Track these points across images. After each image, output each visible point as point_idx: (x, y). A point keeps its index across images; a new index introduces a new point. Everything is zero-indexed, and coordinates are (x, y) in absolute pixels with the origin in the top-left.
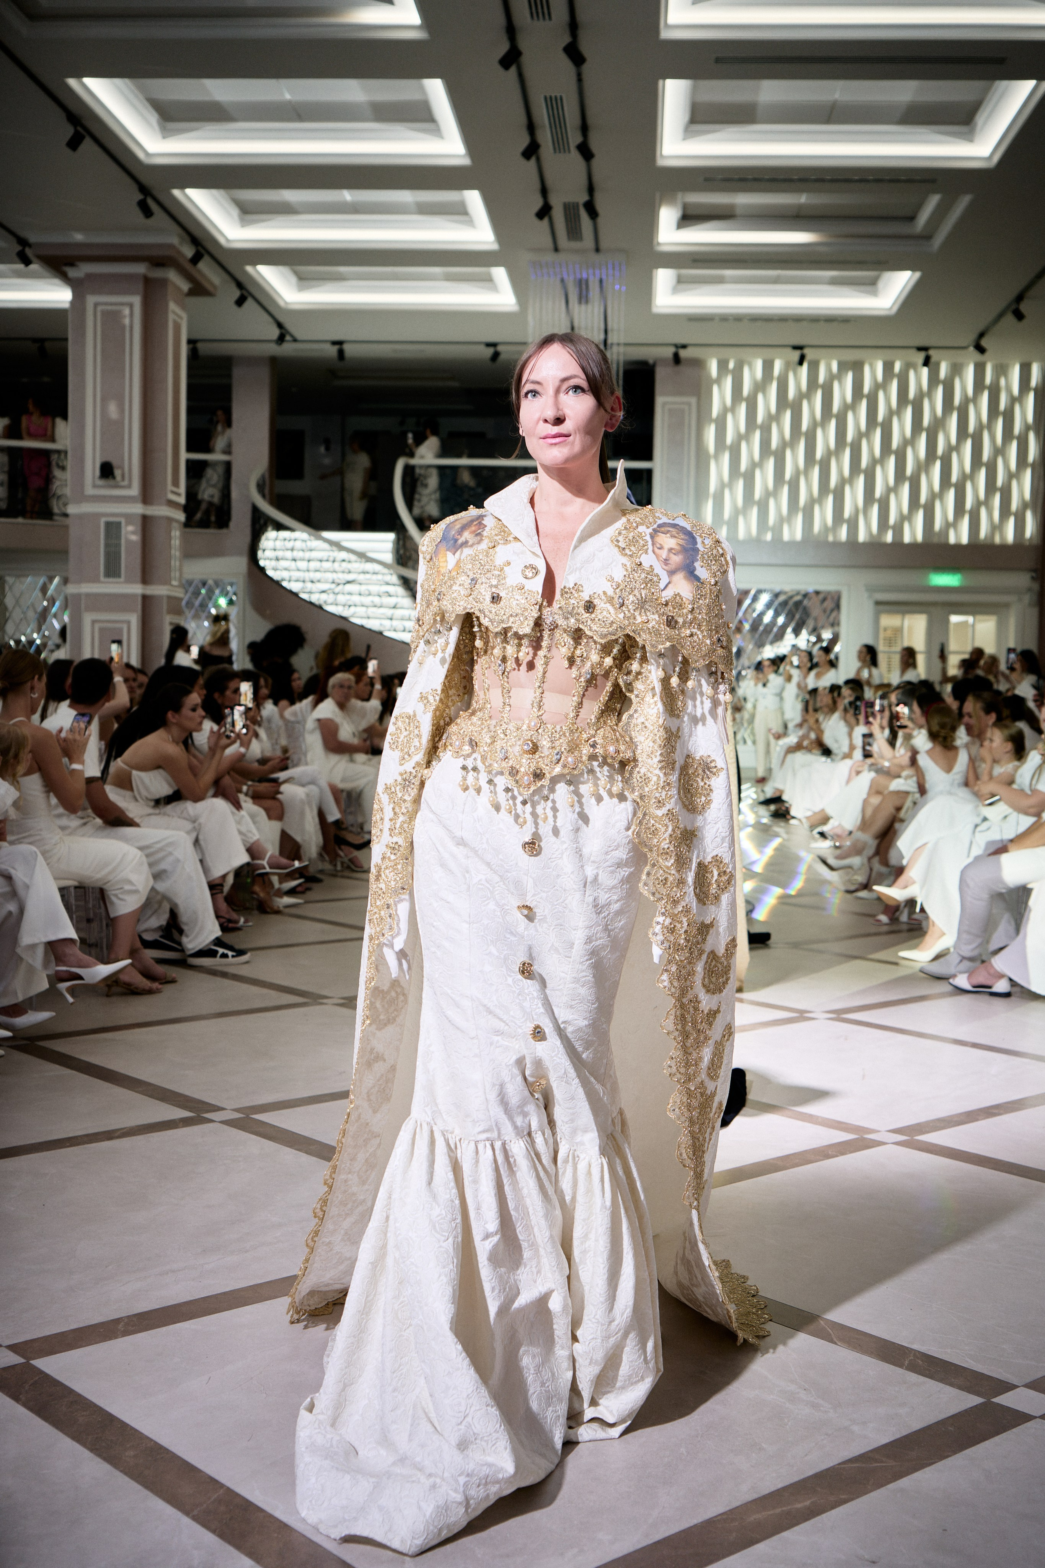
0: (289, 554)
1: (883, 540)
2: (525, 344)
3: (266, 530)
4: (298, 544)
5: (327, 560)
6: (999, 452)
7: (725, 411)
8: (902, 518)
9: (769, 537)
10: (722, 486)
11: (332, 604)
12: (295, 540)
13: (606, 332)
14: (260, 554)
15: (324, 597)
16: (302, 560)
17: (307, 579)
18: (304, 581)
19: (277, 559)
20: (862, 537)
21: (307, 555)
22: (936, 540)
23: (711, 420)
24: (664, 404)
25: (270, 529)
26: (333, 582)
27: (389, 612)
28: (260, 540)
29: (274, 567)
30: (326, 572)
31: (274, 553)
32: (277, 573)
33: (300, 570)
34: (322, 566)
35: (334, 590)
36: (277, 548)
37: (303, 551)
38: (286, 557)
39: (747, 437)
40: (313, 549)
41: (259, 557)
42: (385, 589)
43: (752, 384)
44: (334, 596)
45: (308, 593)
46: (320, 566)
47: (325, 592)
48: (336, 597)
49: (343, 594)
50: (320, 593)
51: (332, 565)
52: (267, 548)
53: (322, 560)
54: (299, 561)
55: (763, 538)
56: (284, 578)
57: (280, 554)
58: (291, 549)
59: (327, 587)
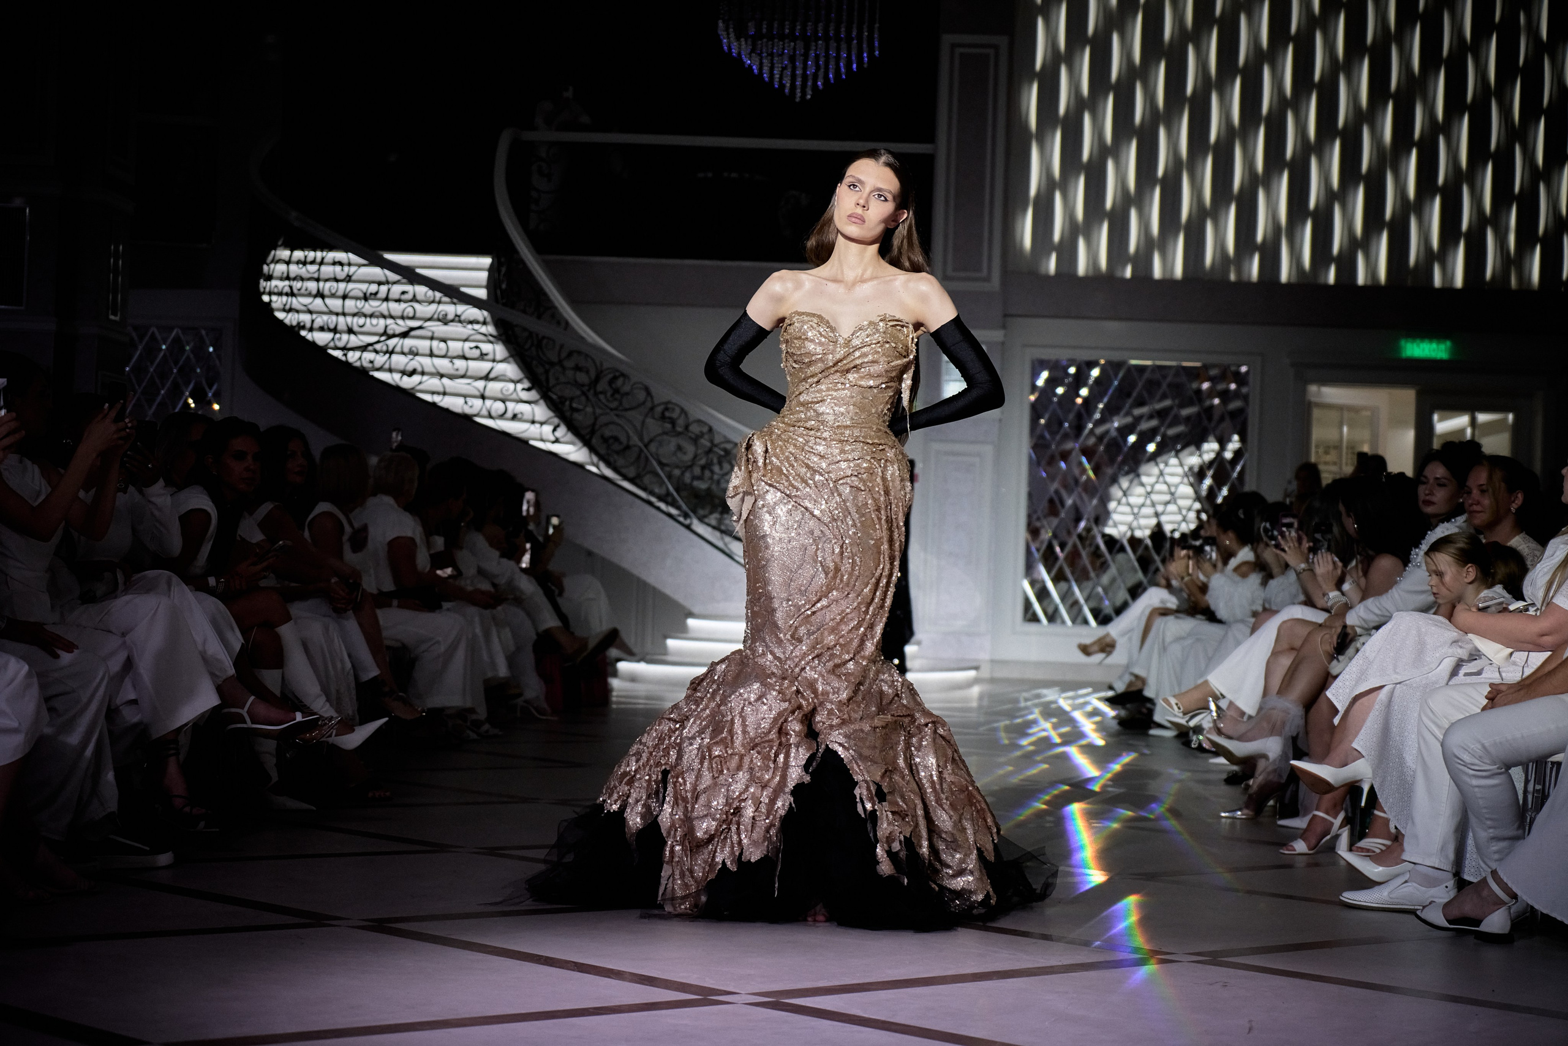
0: (312, 286)
1: (1321, 281)
3: (276, 248)
4: (327, 270)
5: (375, 296)
6: (1518, 134)
7: (1055, 59)
8: (1354, 245)
9: (1128, 273)
10: (1050, 186)
11: (381, 369)
12: (322, 263)
14: (263, 283)
15: (368, 356)
16: (333, 296)
17: (342, 326)
18: (335, 330)
19: (292, 294)
20: (1284, 277)
21: (342, 286)
22: (1409, 282)
23: (1030, 74)
24: (953, 46)
25: (280, 243)
26: (385, 334)
27: (480, 384)
28: (264, 261)
29: (287, 307)
30: (371, 316)
31: (287, 283)
32: (290, 315)
33: (331, 313)
34: (367, 305)
35: (387, 346)
36: (292, 275)
37: (336, 280)
38: (306, 290)
39: (1092, 104)
40: (354, 278)
41: (262, 290)
42: (473, 344)
43: (1101, 15)
44: (387, 355)
45: (343, 349)
46: (364, 306)
47: (370, 348)
48: (390, 357)
49: (403, 353)
50: (364, 348)
51: (385, 304)
52: (275, 274)
53: (368, 294)
54: (328, 297)
55: (1118, 274)
56: (302, 324)
57: (297, 285)
58: (316, 275)
59: (375, 339)
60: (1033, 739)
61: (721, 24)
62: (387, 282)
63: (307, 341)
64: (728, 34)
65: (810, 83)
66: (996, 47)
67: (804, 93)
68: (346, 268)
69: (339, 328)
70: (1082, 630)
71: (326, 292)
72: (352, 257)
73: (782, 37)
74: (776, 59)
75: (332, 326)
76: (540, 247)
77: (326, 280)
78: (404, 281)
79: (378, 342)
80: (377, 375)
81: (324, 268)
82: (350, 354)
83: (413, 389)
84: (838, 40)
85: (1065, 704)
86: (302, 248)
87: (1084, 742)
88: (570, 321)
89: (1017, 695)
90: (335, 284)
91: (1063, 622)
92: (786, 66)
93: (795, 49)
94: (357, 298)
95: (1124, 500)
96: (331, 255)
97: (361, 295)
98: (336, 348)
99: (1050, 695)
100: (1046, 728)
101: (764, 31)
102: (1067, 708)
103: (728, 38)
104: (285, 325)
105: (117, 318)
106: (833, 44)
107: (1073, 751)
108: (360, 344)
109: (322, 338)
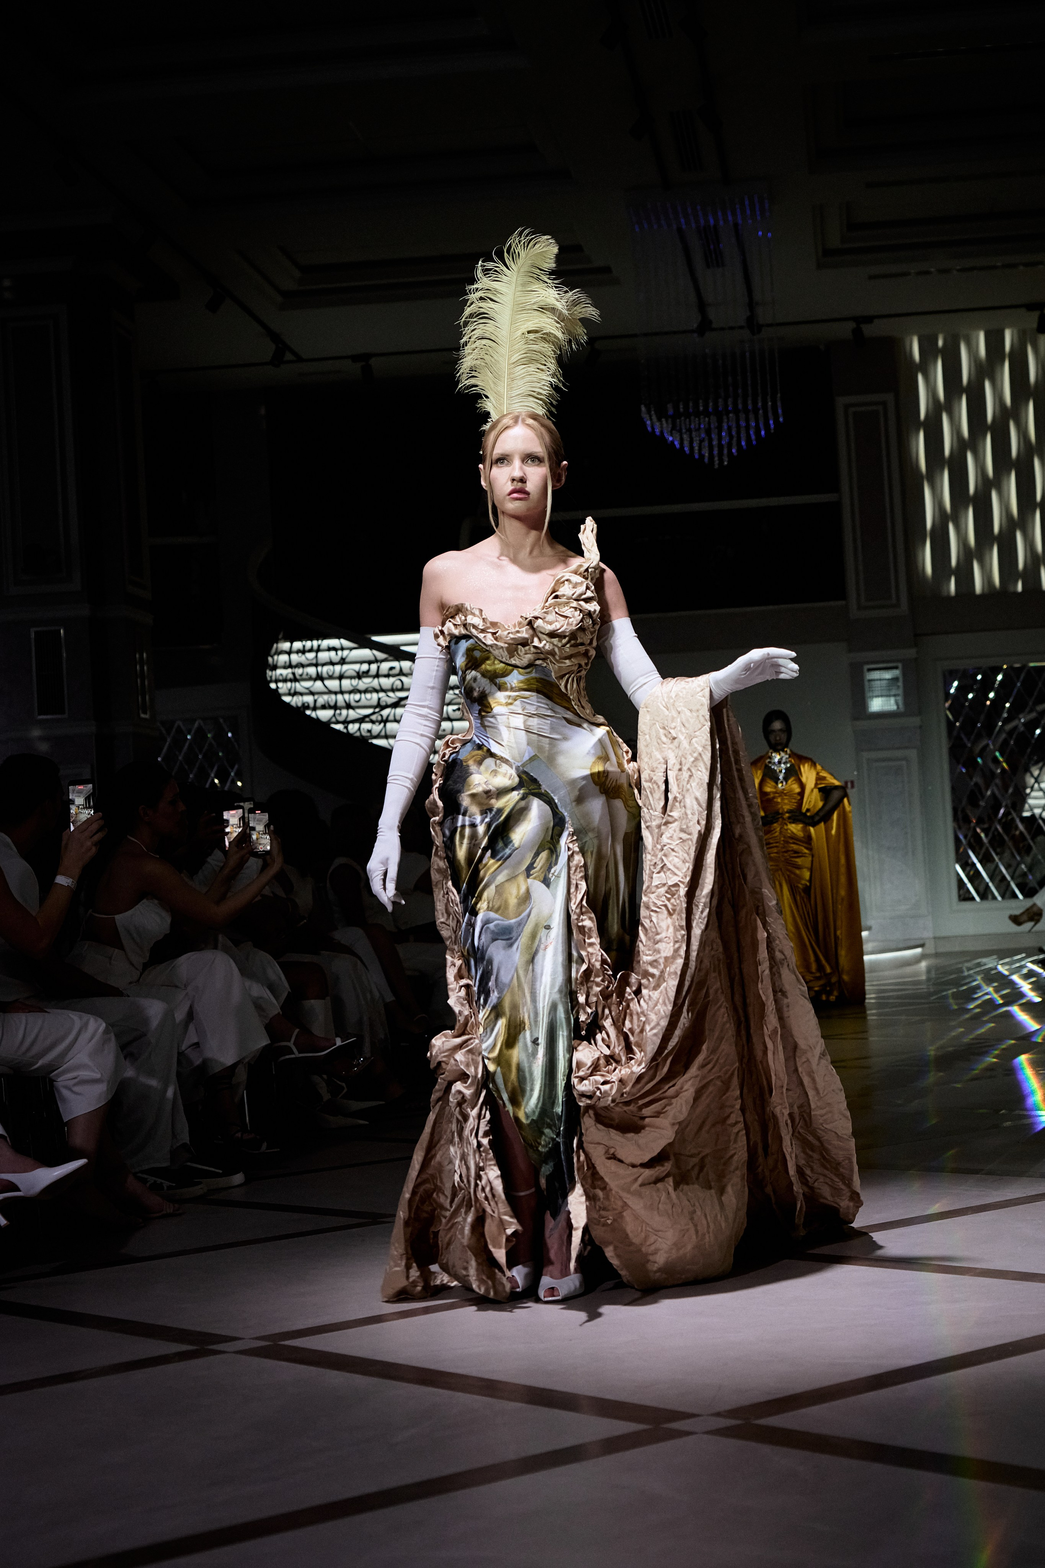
0: (312, 671)
2: (635, 336)
3: (277, 641)
4: (324, 656)
5: (366, 674)
7: (936, 409)
9: (1019, 587)
10: (943, 519)
11: (378, 736)
12: (319, 650)
13: (751, 305)
14: (269, 673)
15: (366, 726)
16: (331, 677)
18: (335, 707)
19: (295, 679)
21: (338, 668)
23: (918, 425)
24: (847, 407)
25: (280, 636)
26: (379, 705)
28: (268, 654)
29: (292, 691)
30: (366, 691)
31: (290, 670)
32: (295, 698)
33: (330, 692)
34: (360, 682)
35: (381, 716)
36: (294, 663)
37: (332, 663)
38: (307, 674)
39: (973, 444)
40: (347, 660)
41: (269, 679)
42: (455, 707)
43: (973, 364)
44: (382, 724)
45: (344, 722)
46: (358, 683)
47: (367, 719)
48: (385, 726)
50: (361, 720)
51: (376, 680)
52: (279, 664)
53: (361, 673)
54: (327, 679)
55: (1011, 589)
56: (306, 705)
57: (299, 671)
58: (314, 662)
59: (370, 711)
60: (979, 1002)
61: (643, 409)
62: (376, 661)
63: (313, 718)
64: (650, 416)
65: (725, 451)
66: (884, 404)
67: (721, 461)
68: (340, 653)
69: (339, 704)
70: (1012, 903)
71: (325, 675)
72: (345, 643)
73: (697, 414)
74: (694, 434)
75: (332, 704)
77: (323, 665)
78: (391, 658)
79: (374, 713)
80: (376, 742)
81: (320, 654)
82: (350, 726)
84: (746, 411)
85: (1002, 969)
86: (300, 639)
87: (1024, 1001)
89: (960, 966)
90: (331, 667)
91: (994, 898)
92: (704, 438)
93: (709, 423)
94: (351, 678)
95: (1036, 786)
96: (326, 643)
97: (355, 674)
98: (338, 722)
99: (989, 962)
100: (989, 991)
101: (681, 410)
102: (1006, 973)
103: (651, 420)
104: (292, 707)
105: (147, 716)
106: (742, 416)
107: (1015, 1009)
108: (358, 716)
109: (324, 715)
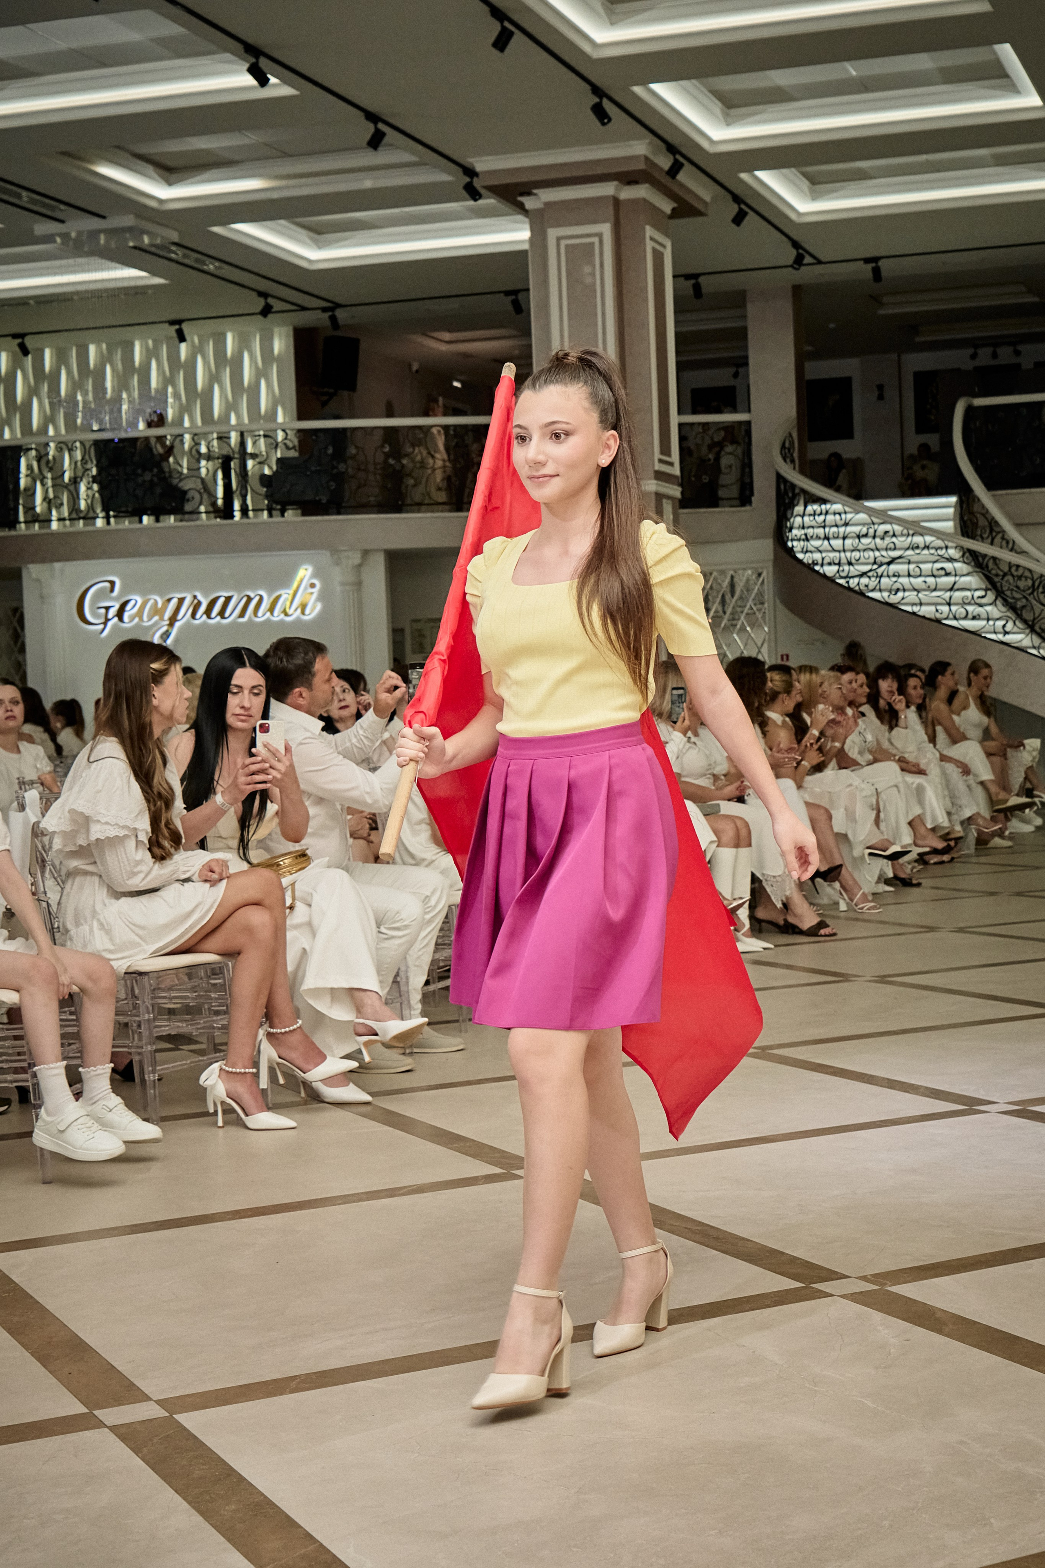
0: (820, 531)
4: (830, 519)
5: (866, 535)
11: (875, 589)
12: (824, 514)
14: (788, 534)
15: (864, 581)
16: (835, 537)
17: (844, 561)
18: (839, 564)
19: (807, 539)
21: (842, 530)
26: (875, 563)
27: (947, 596)
28: (786, 516)
29: (804, 549)
30: (864, 550)
31: (803, 531)
32: (806, 555)
33: (834, 550)
34: (860, 542)
35: (877, 572)
36: (806, 525)
37: (837, 526)
38: (816, 535)
40: (849, 523)
42: (939, 566)
44: (877, 579)
45: (845, 577)
46: (858, 543)
47: (865, 575)
48: (879, 581)
49: (888, 576)
50: (860, 575)
51: (873, 540)
52: (794, 526)
53: (860, 534)
54: (832, 539)
56: (815, 561)
57: (810, 532)
58: (822, 524)
59: (868, 568)
62: (873, 524)
63: (820, 573)
68: (843, 516)
69: (842, 562)
71: (831, 536)
72: (847, 509)
75: (837, 561)
76: (990, 486)
77: (830, 526)
78: (884, 522)
80: (871, 595)
81: (827, 517)
82: (851, 581)
83: (899, 603)
86: (812, 503)
88: (1017, 541)
90: (834, 529)
94: (852, 537)
96: (832, 507)
97: (855, 535)
98: (842, 578)
104: (803, 563)
108: (857, 573)
109: (830, 571)
